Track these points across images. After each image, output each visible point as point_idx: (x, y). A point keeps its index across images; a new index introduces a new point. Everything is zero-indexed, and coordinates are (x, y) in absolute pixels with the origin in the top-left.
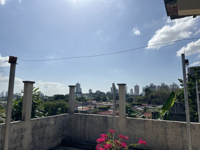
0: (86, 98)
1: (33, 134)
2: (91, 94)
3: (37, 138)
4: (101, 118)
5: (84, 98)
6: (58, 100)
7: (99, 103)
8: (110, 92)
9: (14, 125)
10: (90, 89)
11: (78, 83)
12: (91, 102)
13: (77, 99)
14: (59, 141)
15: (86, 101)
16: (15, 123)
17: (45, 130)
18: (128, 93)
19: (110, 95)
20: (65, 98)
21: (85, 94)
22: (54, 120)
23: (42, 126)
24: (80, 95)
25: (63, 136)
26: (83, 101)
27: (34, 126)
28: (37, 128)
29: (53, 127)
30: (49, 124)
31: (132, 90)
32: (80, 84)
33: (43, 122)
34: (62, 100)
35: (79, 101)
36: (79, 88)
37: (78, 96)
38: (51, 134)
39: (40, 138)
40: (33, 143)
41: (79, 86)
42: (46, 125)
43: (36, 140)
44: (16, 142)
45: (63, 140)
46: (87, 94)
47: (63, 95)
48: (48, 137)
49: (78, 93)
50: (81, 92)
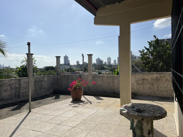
0: (74, 69)
1: (35, 85)
2: (78, 65)
3: (38, 88)
4: (78, 76)
5: (72, 69)
6: (48, 71)
7: (85, 73)
8: (96, 63)
9: (24, 79)
10: (78, 61)
11: (66, 55)
12: (79, 72)
13: (65, 70)
14: (52, 91)
15: (74, 71)
16: (24, 78)
17: (42, 83)
18: (111, 63)
19: (95, 65)
20: (55, 69)
21: (73, 66)
22: (47, 78)
23: (40, 81)
24: (68, 66)
25: (53, 88)
26: (71, 72)
27: (35, 81)
28: (37, 82)
29: (47, 83)
30: (44, 80)
31: (115, 61)
32: (68, 57)
33: (40, 79)
34: (52, 70)
35: (68, 71)
36: (67, 60)
37: (67, 67)
38: (46, 86)
39: (39, 88)
40: (35, 90)
41: (67, 59)
42: (42, 81)
43: (37, 89)
44: (26, 89)
45: (54, 91)
46: (75, 66)
47: (53, 67)
48: (44, 88)
49: (67, 65)
50: (69, 64)
